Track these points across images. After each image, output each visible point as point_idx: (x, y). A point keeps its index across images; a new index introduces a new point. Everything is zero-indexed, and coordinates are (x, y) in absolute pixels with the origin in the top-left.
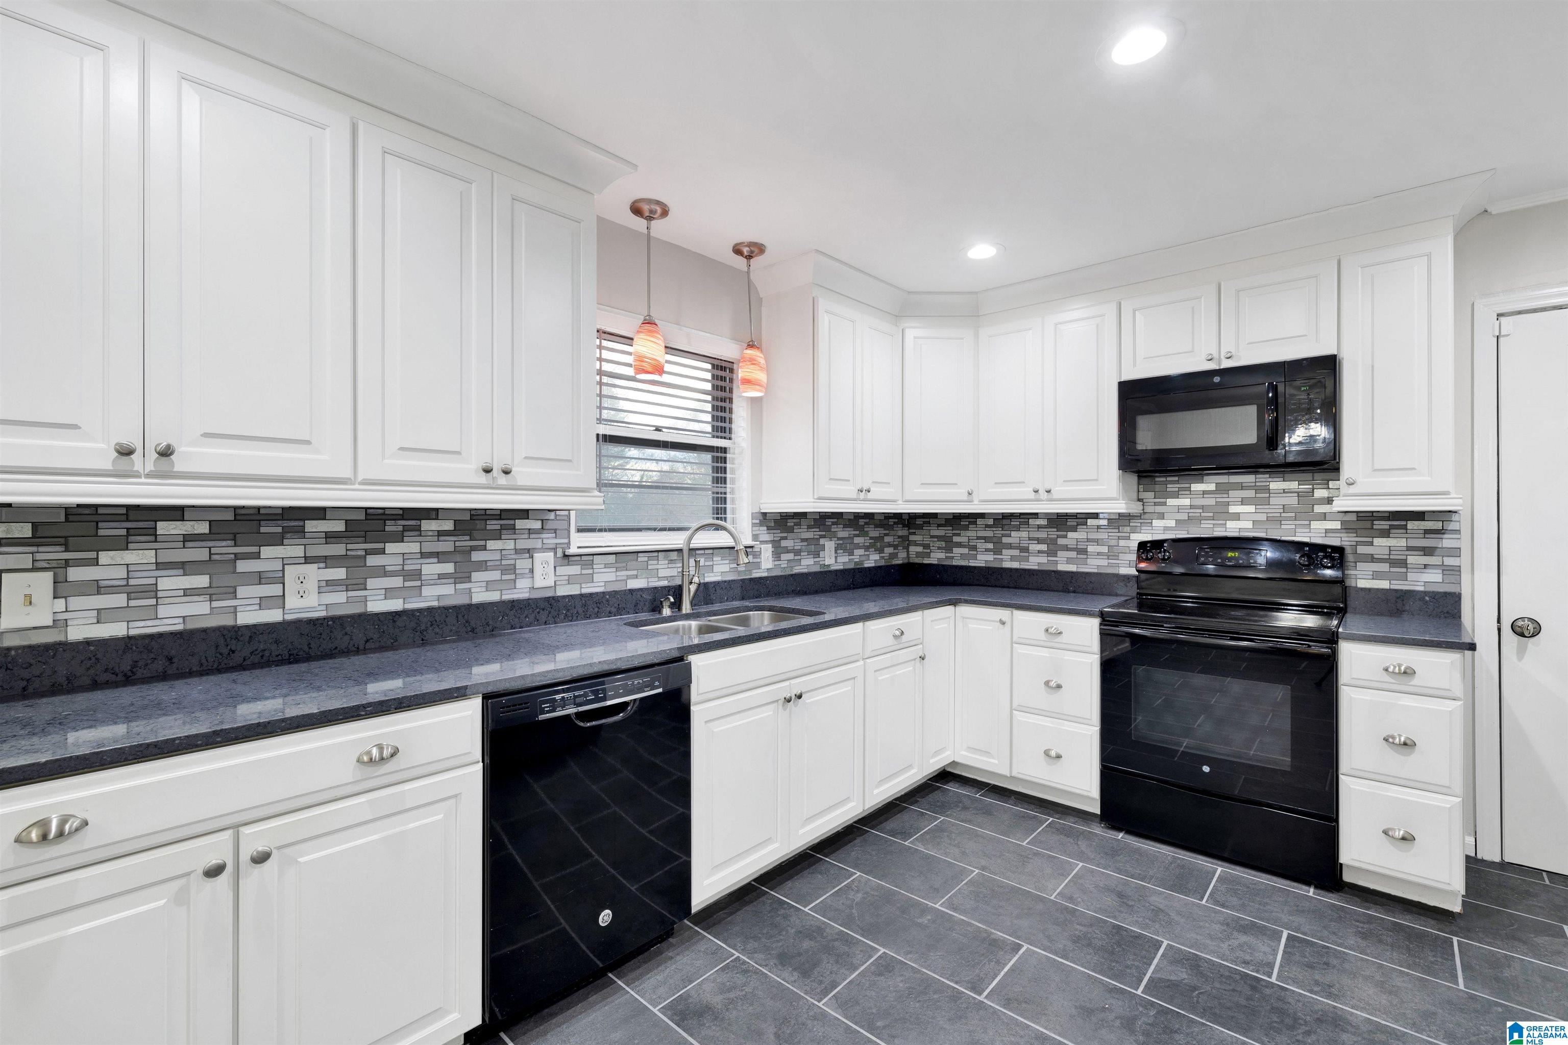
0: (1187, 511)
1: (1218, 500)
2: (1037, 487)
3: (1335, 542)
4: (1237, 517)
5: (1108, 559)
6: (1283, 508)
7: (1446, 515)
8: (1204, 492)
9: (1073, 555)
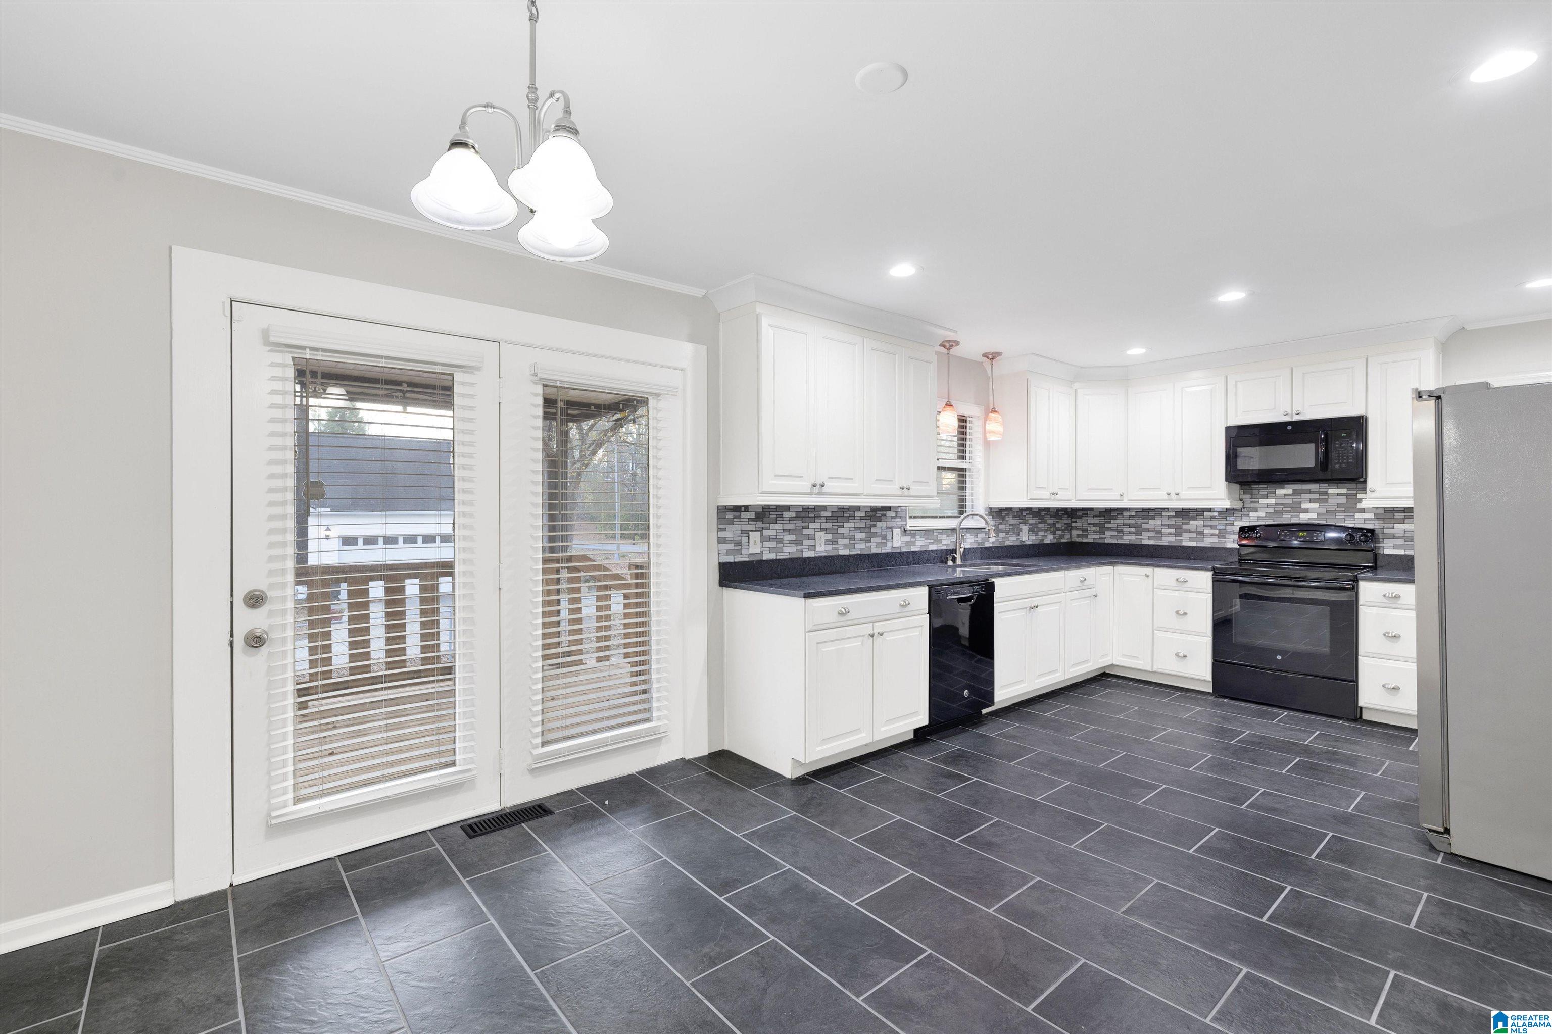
0: (1273, 507)
1: (1294, 500)
2: (1169, 492)
3: (1370, 526)
4: (1306, 511)
5: (1219, 538)
6: (1337, 506)
8: (1285, 495)
9: (1194, 535)
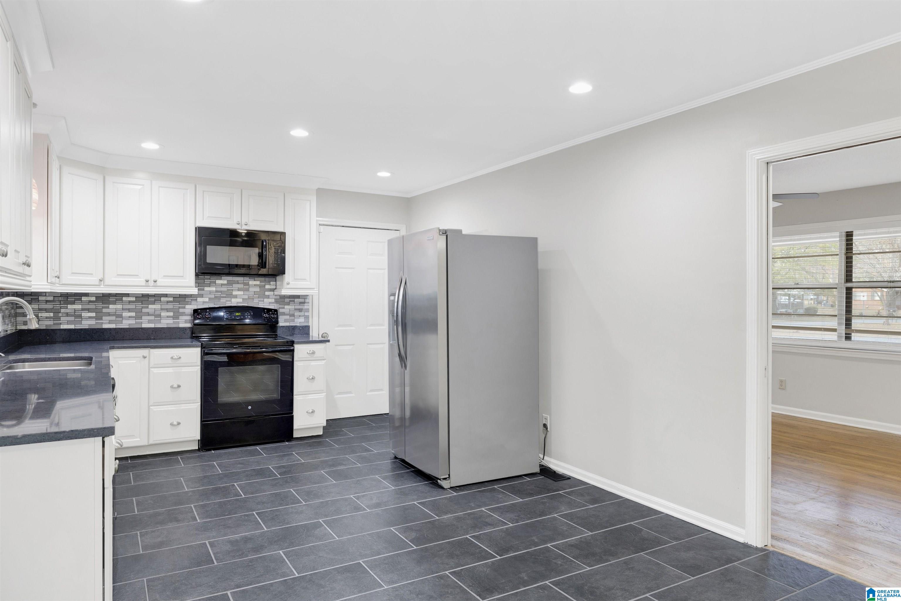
0: (214, 293)
1: (229, 288)
2: (147, 278)
3: (272, 307)
4: (236, 297)
5: (173, 319)
6: (255, 293)
7: (305, 297)
8: (222, 285)
9: (152, 318)
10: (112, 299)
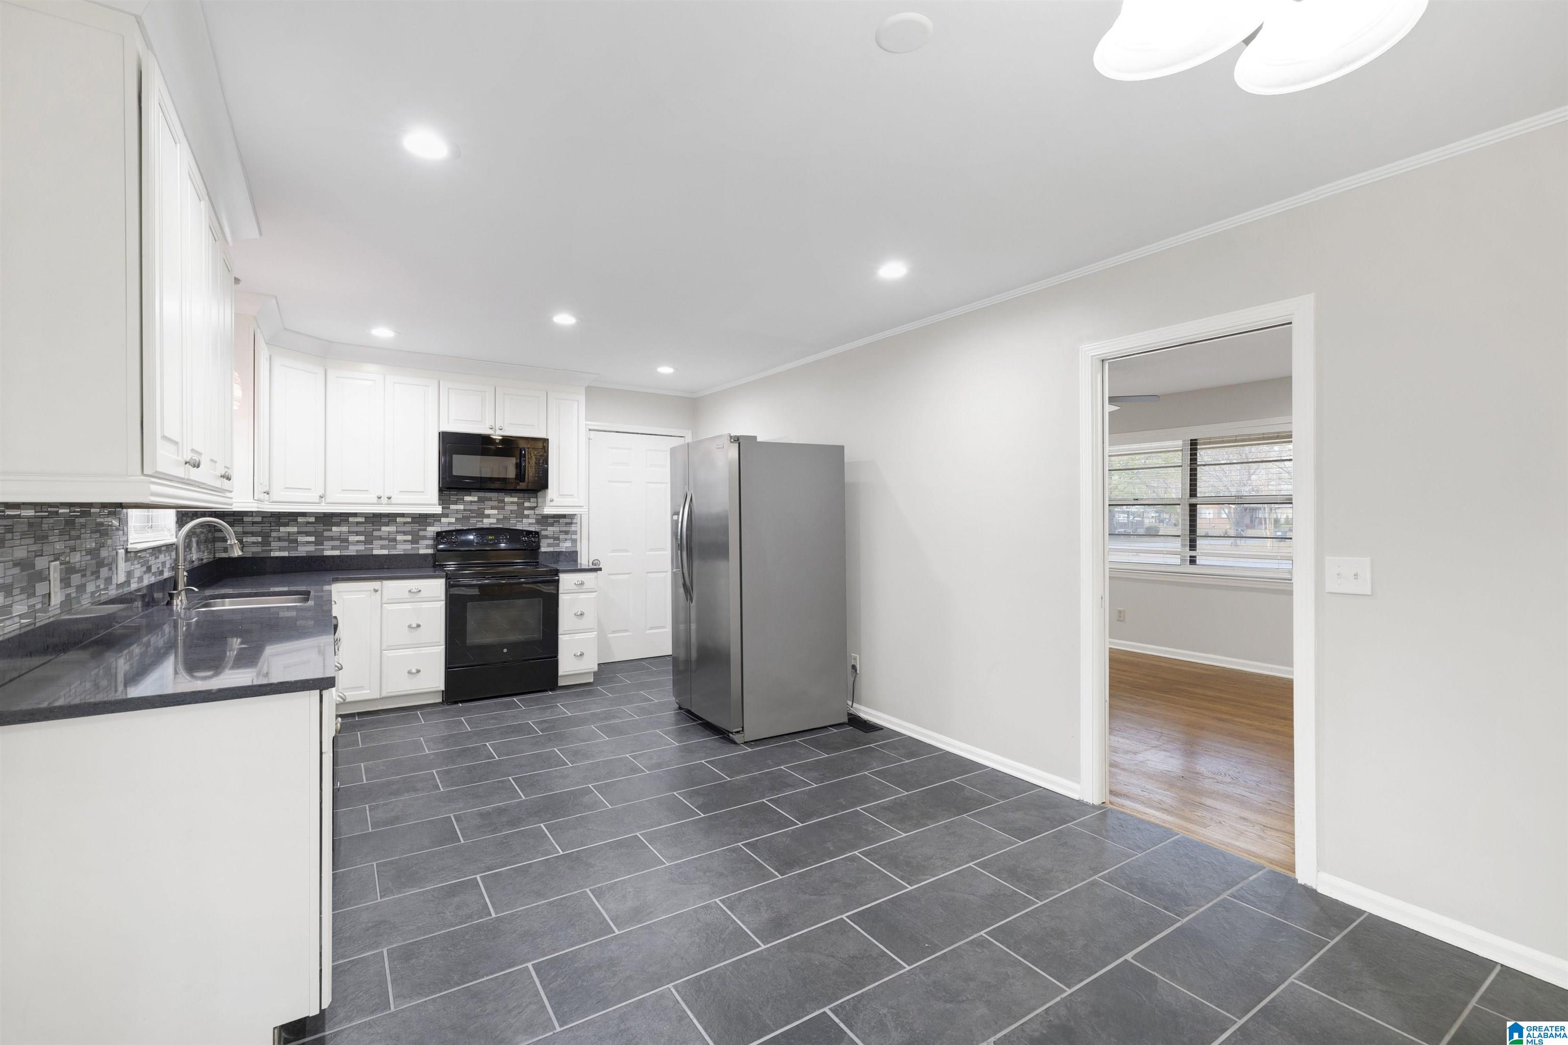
0: (462, 512)
1: (480, 506)
2: (380, 495)
3: (532, 529)
4: (488, 516)
5: (411, 544)
6: (511, 512)
7: (572, 516)
8: (472, 502)
10: (335, 520)
